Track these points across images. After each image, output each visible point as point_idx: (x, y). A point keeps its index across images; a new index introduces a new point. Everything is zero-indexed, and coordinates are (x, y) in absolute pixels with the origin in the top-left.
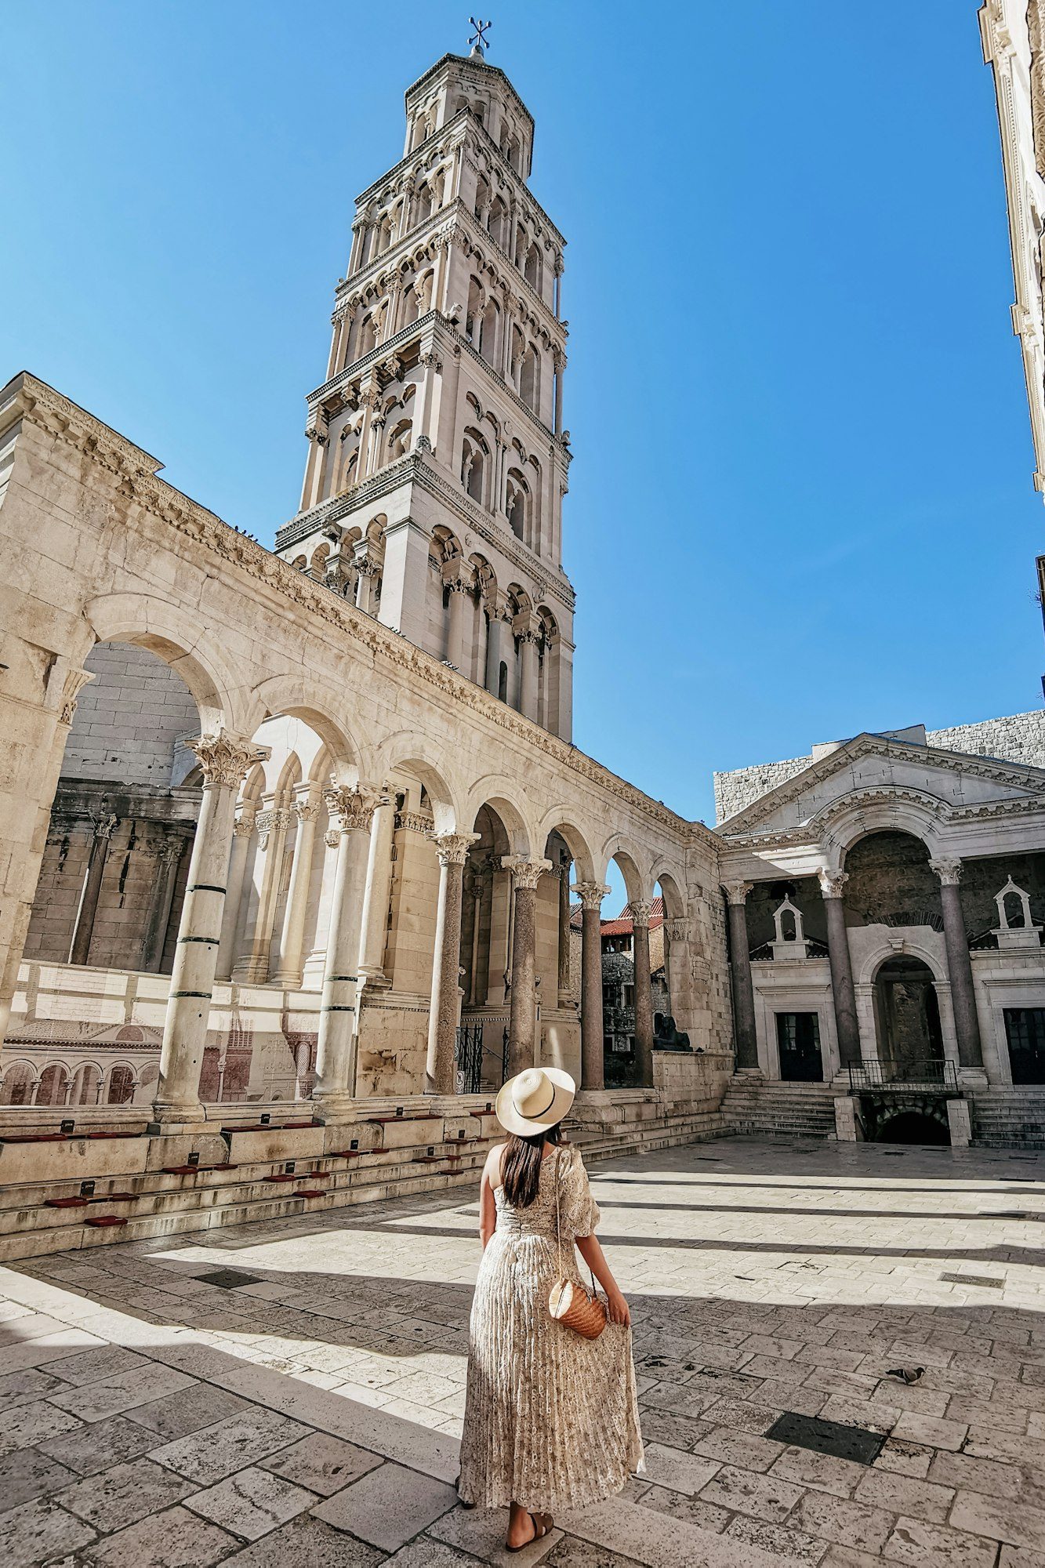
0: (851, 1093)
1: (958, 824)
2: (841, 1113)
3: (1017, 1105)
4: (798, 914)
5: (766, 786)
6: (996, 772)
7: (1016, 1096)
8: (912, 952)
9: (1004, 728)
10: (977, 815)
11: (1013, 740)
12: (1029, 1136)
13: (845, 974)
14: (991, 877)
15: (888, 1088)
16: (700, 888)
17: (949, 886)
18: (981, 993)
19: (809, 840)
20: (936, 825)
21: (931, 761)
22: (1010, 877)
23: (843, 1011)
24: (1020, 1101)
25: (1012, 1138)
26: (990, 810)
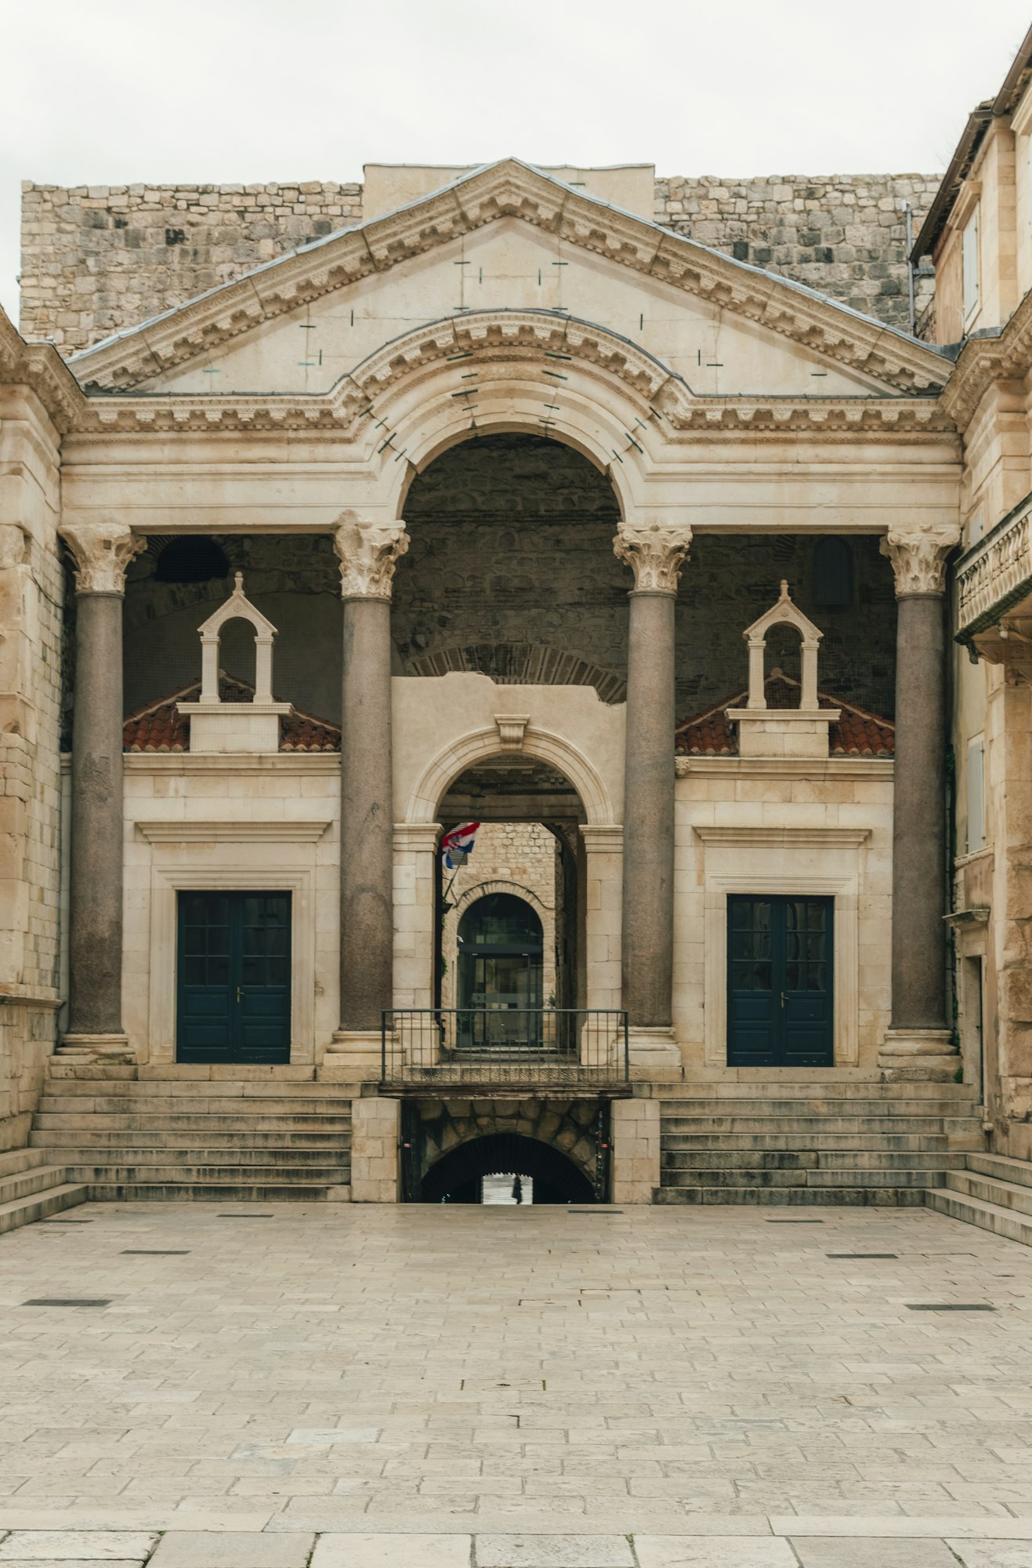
0: (382, 1088)
1: (699, 441)
2: (367, 1137)
3: (746, 1111)
4: (265, 631)
5: (177, 248)
6: (804, 324)
7: (743, 1092)
8: (541, 750)
9: (799, 204)
10: (746, 426)
11: (810, 238)
12: (777, 1175)
13: (379, 795)
14: (713, 577)
15: (453, 1075)
16: (27, 537)
17: (656, 595)
18: (687, 855)
19: (328, 434)
20: (649, 436)
21: (660, 270)
22: (784, 586)
23: (363, 890)
24: (752, 1102)
25: (743, 1181)
26: (777, 416)
